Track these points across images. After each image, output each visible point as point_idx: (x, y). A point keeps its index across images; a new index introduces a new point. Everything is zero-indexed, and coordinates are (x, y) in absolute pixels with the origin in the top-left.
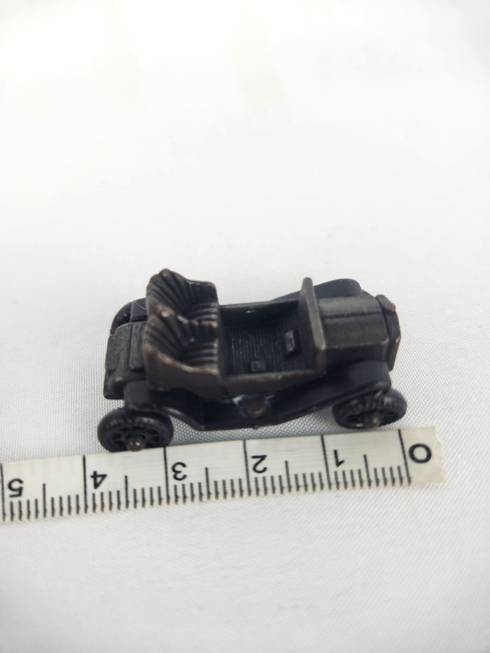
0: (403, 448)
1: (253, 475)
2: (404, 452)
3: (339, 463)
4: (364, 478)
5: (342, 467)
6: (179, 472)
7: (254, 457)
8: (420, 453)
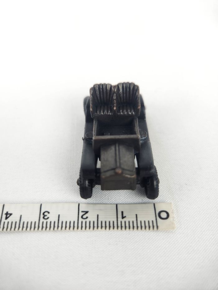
0: (155, 212)
1: (81, 220)
2: (156, 214)
3: (123, 217)
4: (135, 225)
5: (124, 219)
6: (46, 216)
7: (82, 212)
8: (164, 215)
